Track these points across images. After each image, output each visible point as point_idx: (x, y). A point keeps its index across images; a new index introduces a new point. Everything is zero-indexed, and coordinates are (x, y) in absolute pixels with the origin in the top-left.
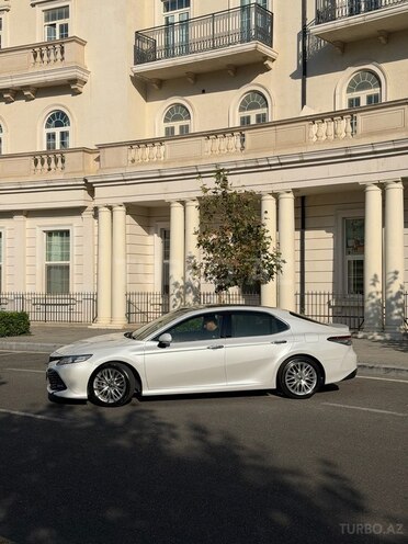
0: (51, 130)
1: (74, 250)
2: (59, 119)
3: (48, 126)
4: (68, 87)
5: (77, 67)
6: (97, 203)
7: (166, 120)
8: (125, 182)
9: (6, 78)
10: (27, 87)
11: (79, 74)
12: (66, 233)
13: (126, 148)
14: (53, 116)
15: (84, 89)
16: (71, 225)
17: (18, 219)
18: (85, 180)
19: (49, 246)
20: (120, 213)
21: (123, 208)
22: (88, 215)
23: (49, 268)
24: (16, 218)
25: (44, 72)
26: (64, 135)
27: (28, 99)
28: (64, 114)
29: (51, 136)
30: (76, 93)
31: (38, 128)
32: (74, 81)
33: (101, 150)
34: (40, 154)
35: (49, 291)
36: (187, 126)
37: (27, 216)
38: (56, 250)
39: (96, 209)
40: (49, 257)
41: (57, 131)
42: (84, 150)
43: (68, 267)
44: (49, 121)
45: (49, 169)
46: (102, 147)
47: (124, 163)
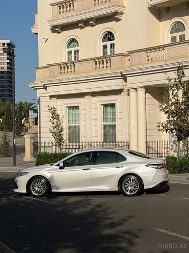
0: (105, 43)
1: (118, 116)
2: (109, 36)
3: (103, 41)
4: (112, 17)
5: (117, 5)
6: (129, 86)
7: (172, 32)
8: (143, 73)
9: (79, 14)
10: (91, 19)
11: (118, 9)
12: (113, 105)
13: (144, 52)
14: (106, 35)
15: (123, 17)
16: (116, 100)
17: (87, 97)
18: (121, 73)
19: (105, 113)
20: (142, 92)
21: (143, 89)
22: (124, 94)
23: (105, 126)
24: (86, 97)
25: (99, 10)
26: (112, 46)
27: (92, 26)
28: (111, 33)
29: (105, 47)
30: (117, 20)
31: (98, 42)
32: (116, 13)
33: (130, 54)
34: (98, 58)
35: (105, 140)
36: (184, 35)
37: (92, 96)
38: (109, 116)
39: (128, 90)
40: (105, 119)
41: (108, 43)
42: (122, 55)
43: (115, 126)
44: (104, 38)
45: (103, 67)
46: (130, 53)
47: (143, 61)
